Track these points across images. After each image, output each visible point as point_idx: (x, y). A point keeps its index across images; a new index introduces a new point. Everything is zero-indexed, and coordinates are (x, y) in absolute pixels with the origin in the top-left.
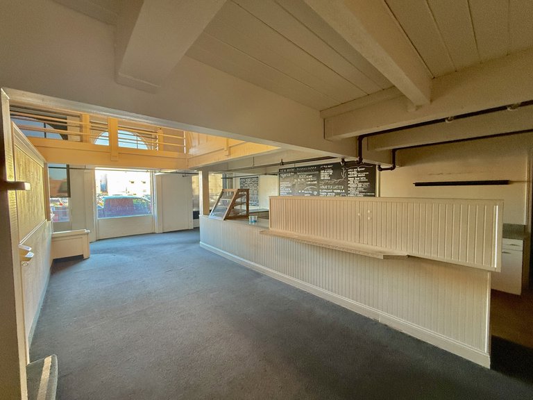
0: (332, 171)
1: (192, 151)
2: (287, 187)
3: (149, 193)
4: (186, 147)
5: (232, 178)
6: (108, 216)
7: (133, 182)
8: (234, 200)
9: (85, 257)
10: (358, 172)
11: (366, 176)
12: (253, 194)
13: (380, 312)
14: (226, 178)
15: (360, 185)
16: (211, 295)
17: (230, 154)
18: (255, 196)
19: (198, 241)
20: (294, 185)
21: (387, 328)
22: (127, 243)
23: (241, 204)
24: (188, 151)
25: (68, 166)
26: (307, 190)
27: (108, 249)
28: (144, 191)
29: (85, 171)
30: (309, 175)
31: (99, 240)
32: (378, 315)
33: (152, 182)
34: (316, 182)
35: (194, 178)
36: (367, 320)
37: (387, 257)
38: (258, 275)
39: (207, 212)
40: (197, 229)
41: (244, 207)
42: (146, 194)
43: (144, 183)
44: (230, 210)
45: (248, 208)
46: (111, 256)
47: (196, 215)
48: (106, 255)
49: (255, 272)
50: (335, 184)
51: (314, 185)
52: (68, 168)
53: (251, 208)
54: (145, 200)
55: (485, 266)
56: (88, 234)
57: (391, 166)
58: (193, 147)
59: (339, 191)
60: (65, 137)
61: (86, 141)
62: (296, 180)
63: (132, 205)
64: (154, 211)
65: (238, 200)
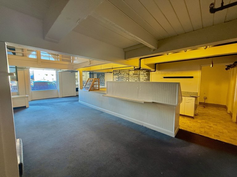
0: (134, 72)
1: (75, 62)
2: (116, 78)
3: (55, 80)
4: (72, 60)
5: (93, 74)
6: (36, 90)
7: (47, 75)
8: (93, 83)
9: (27, 107)
10: (144, 72)
11: (147, 74)
12: (102, 81)
13: (144, 123)
14: (91, 74)
15: (144, 78)
16: (82, 120)
17: (90, 64)
18: (103, 81)
19: (78, 101)
20: (119, 77)
21: (146, 128)
22: (46, 101)
23: (96, 84)
24: (73, 62)
25: (16, 67)
26: (124, 79)
27: (37, 104)
28: (53, 79)
29: (25, 69)
30: (125, 73)
31: (33, 100)
32: (143, 124)
33: (57, 75)
34: (128, 76)
35: (76, 73)
36: (139, 126)
37: (145, 103)
38: (102, 112)
39: (82, 88)
40: (77, 96)
41: (98, 86)
42: (54, 80)
43: (53, 75)
44: (91, 87)
45: (99, 86)
46: (39, 106)
47: (77, 90)
48: (37, 106)
49: (101, 111)
50: (135, 77)
51: (127, 77)
52: (16, 68)
53: (100, 87)
54: (54, 83)
55: (174, 104)
56: (28, 97)
57: (154, 70)
58: (75, 60)
59: (136, 80)
60: (14, 54)
61: (25, 56)
62: (120, 75)
63: (47, 85)
64: (58, 88)
65: (95, 83)
